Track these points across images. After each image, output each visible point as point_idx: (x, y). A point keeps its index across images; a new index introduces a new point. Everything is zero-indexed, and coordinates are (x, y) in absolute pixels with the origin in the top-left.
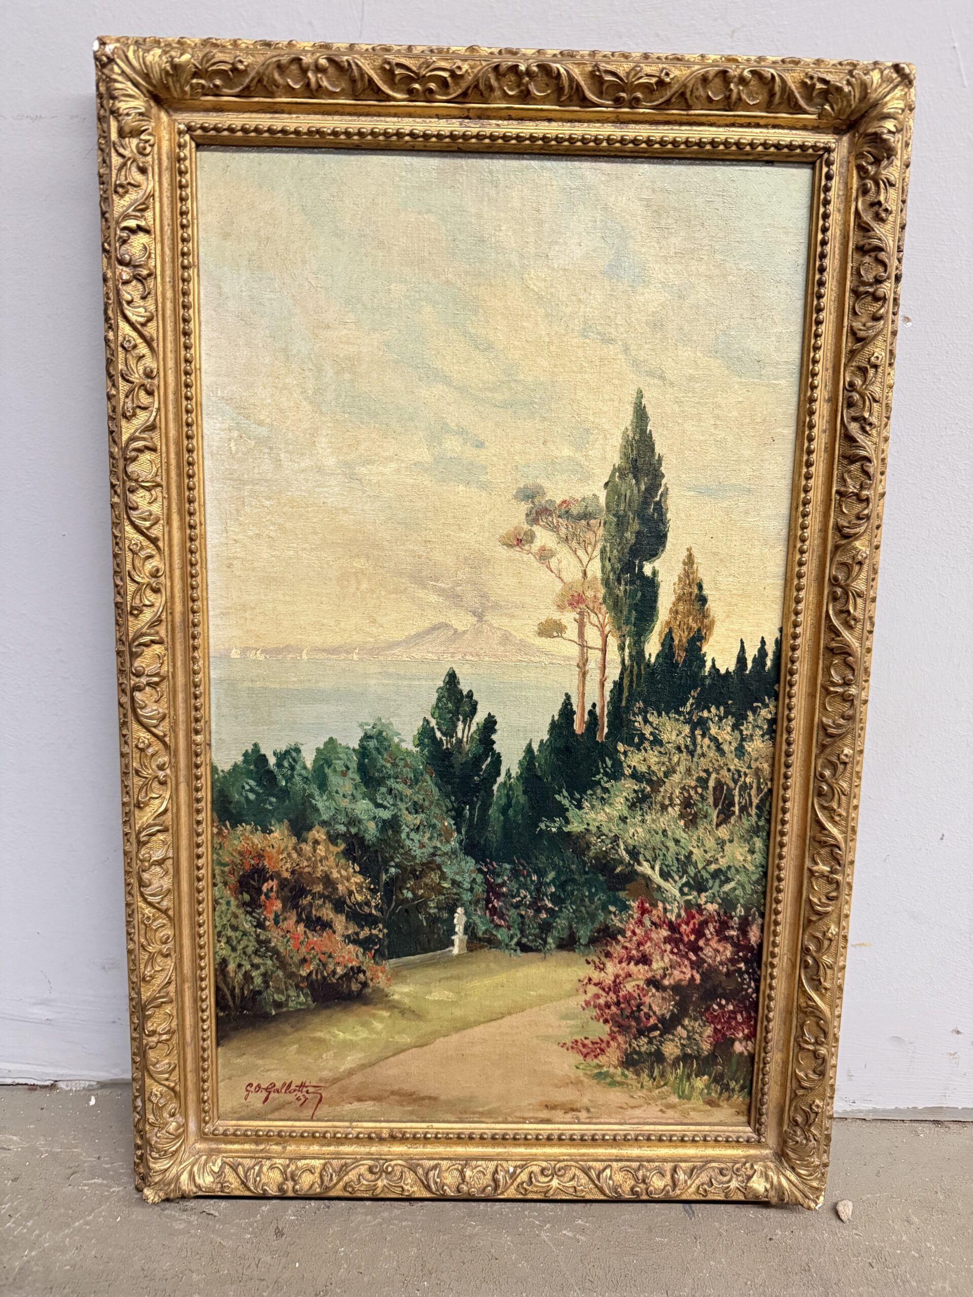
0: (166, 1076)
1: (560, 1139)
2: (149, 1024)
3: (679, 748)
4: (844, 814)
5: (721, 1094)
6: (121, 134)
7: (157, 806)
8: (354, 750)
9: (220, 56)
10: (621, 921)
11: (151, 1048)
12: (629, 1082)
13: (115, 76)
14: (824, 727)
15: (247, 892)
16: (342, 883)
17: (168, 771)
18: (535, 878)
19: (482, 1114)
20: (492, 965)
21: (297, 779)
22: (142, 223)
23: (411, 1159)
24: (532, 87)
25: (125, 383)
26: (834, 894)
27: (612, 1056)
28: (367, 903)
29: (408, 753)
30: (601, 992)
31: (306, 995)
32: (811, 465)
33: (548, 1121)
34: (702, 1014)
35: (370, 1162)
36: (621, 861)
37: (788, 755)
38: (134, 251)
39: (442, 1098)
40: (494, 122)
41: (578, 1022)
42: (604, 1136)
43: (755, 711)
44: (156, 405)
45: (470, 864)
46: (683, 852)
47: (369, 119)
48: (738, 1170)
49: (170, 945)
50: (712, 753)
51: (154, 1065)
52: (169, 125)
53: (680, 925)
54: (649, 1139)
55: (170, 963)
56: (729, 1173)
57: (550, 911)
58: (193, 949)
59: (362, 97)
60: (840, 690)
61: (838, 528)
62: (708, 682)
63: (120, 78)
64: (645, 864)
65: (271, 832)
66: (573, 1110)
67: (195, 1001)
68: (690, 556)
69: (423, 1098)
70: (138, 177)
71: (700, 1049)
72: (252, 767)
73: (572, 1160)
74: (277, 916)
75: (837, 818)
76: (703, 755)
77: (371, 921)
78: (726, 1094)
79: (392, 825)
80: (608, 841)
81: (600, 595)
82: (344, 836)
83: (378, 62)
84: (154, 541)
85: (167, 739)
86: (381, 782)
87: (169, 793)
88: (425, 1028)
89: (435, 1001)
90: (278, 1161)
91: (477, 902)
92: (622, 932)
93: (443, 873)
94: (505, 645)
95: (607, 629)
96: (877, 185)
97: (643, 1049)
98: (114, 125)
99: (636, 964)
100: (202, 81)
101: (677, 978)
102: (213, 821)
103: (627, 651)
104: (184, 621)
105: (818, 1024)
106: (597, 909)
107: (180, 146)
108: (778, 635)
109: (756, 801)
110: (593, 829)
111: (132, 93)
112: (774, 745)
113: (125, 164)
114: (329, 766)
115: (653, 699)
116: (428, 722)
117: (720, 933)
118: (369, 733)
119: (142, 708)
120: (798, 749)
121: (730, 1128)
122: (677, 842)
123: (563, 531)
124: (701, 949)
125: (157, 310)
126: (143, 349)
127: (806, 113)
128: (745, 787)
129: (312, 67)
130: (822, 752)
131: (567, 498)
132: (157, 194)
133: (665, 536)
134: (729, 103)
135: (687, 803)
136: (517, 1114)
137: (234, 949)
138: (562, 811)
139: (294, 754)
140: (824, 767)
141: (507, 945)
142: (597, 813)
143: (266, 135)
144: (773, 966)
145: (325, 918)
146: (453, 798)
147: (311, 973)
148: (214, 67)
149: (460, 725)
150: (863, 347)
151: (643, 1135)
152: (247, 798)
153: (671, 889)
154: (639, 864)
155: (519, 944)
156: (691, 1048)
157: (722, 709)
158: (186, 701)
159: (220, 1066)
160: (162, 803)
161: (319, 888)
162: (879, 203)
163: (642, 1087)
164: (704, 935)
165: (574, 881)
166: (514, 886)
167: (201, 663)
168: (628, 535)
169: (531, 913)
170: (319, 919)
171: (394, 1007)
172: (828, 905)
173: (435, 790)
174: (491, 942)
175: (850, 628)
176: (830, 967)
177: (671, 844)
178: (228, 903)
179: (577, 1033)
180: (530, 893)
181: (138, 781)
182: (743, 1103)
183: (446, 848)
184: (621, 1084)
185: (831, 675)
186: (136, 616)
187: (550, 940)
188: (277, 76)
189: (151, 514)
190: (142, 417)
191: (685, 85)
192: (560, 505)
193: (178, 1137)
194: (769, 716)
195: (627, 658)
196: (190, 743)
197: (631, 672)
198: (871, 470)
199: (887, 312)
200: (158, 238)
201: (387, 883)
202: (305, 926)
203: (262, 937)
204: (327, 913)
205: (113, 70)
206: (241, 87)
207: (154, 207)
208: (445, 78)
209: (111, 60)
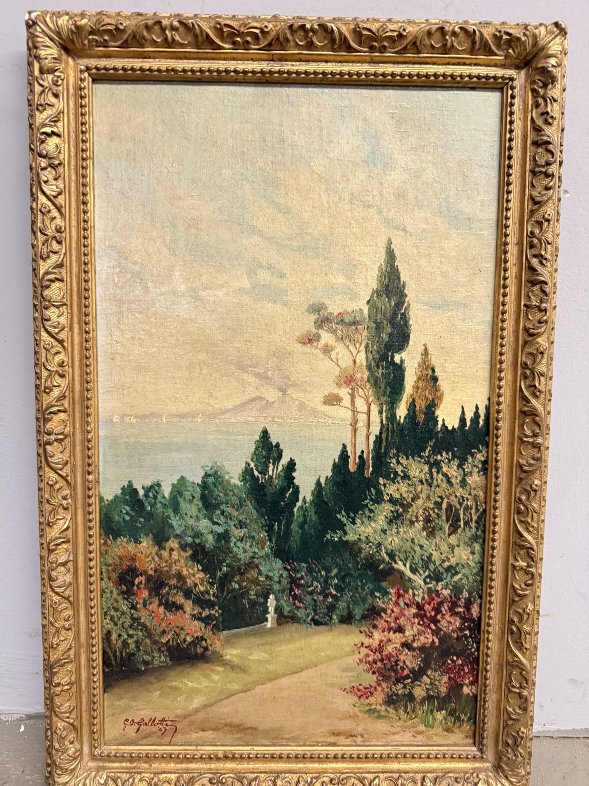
0: (67, 715)
1: (343, 757)
2: (56, 678)
3: (421, 482)
4: (536, 526)
5: (454, 723)
6: (42, 72)
7: (62, 525)
8: (198, 484)
9: (107, 20)
10: (383, 603)
11: (56, 695)
12: (390, 715)
13: (37, 34)
14: (520, 466)
15: (125, 585)
16: (190, 578)
17: (70, 500)
18: (323, 573)
19: (288, 739)
20: (295, 635)
21: (159, 505)
22: (55, 130)
23: (239, 773)
24: (315, 40)
25: (42, 236)
26: (530, 582)
27: (379, 697)
28: (207, 592)
29: (235, 486)
30: (370, 652)
31: (165, 656)
32: (507, 287)
33: (335, 744)
34: (440, 667)
35: (210, 776)
36: (383, 561)
37: (496, 485)
38: (49, 148)
39: (261, 728)
40: (290, 63)
41: (355, 674)
42: (373, 754)
43: (472, 455)
44: (64, 251)
45: (278, 564)
46: (426, 554)
47: (207, 61)
48: (468, 778)
49: (71, 622)
50: (444, 485)
51: (59, 708)
52: (74, 67)
53: (424, 605)
54: (405, 757)
55: (71, 635)
56: (462, 781)
57: (334, 597)
58: (87, 624)
59: (202, 47)
60: (531, 440)
61: (526, 330)
62: (440, 435)
63: (41, 35)
64: (400, 562)
65: (141, 542)
66: (351, 736)
67: (88, 661)
68: (426, 350)
69: (248, 729)
70: (53, 100)
71: (439, 692)
72: (127, 497)
73: (352, 773)
74: (145, 601)
75: (531, 529)
76: (438, 486)
77: (210, 604)
78: (458, 724)
79: (224, 537)
80: (374, 547)
81: (365, 377)
82: (191, 545)
83: (213, 24)
84: (61, 342)
85: (69, 478)
86: (216, 506)
87: (70, 515)
88: (248, 679)
89: (255, 660)
90: (146, 775)
91: (283, 591)
92: (384, 610)
93: (260, 570)
95: (371, 399)
96: (546, 101)
97: (400, 692)
98: (36, 66)
99: (394, 633)
100: (96, 37)
101: (423, 642)
102: (100, 535)
103: (384, 414)
104: (81, 396)
105: (521, 674)
106: (366, 595)
107: (81, 80)
108: (487, 403)
109: (475, 518)
110: (364, 539)
111: (49, 44)
112: (486, 478)
113: (43, 91)
114: (181, 497)
115: (403, 447)
116: (249, 465)
117: (451, 609)
118: (208, 473)
119: (51, 457)
120: (503, 481)
121: (462, 748)
122: (421, 547)
123: (339, 333)
124: (439, 621)
125: (65, 188)
126: (55, 213)
127: (496, 55)
128: (467, 508)
129: (169, 27)
130: (519, 483)
131: (342, 311)
132: (66, 111)
133: (409, 336)
134: (446, 49)
135: (428, 520)
136: (313, 739)
137: (116, 624)
138: (342, 526)
139: (157, 488)
140: (521, 493)
141: (305, 621)
142: (366, 527)
143: (139, 72)
144: (489, 633)
145: (178, 603)
146: (266, 517)
147: (169, 640)
148: (104, 28)
149: (271, 467)
150: (539, 208)
151: (401, 754)
152: (124, 518)
153: (418, 580)
154: (396, 563)
155: (313, 620)
156: (434, 692)
157: (450, 454)
158: (82, 452)
159: (105, 707)
160: (65, 523)
161: (174, 582)
162: (547, 113)
163: (400, 719)
164: (441, 611)
165: (351, 575)
166: (309, 579)
167: (92, 425)
168: (383, 335)
169: (321, 598)
170: (174, 603)
171: (227, 664)
172: (526, 590)
173: (254, 512)
174: (294, 619)
175: (537, 397)
176: (529, 634)
177: (417, 548)
178: (111, 592)
179: (354, 681)
180: (320, 584)
181: (48, 508)
182: (470, 729)
183: (262, 553)
184: (385, 717)
185: (524, 430)
186: (48, 393)
187: (334, 617)
188: (145, 33)
189: (59, 324)
190: (54, 258)
191: (416, 37)
192: (337, 316)
193: (75, 759)
194: (483, 459)
195: (384, 419)
196: (85, 480)
197: (388, 429)
198: (547, 290)
199: (555, 184)
200: (66, 140)
201: (221, 578)
202: (165, 608)
203: (135, 616)
204: (180, 599)
205: (36, 30)
206: (122, 41)
207: (63, 120)
208: (257, 34)
209: (35, 23)
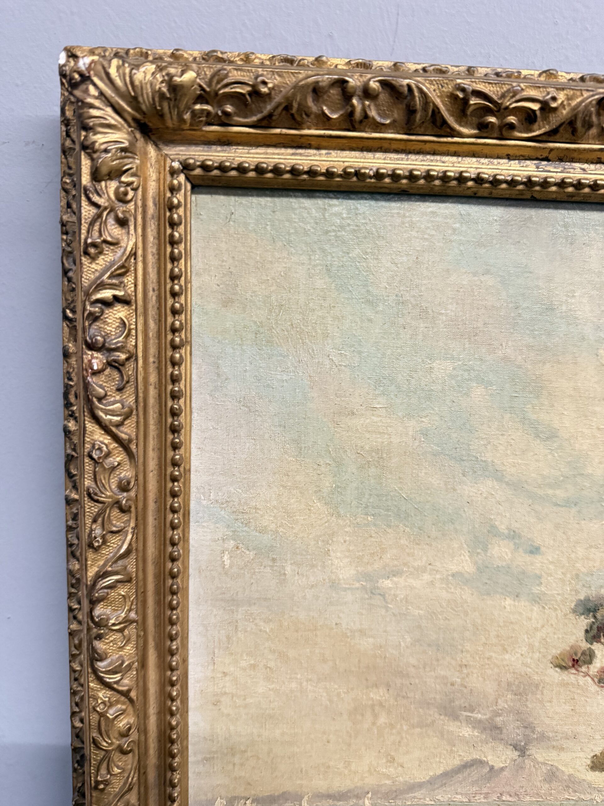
6: (96, 176)
9: (235, 75)
13: (89, 100)
22: (120, 293)
25: (92, 504)
38: (108, 329)
40: (577, 165)
44: (132, 524)
47: (421, 157)
52: (157, 161)
59: (419, 130)
63: (97, 103)
70: (117, 232)
83: (449, 88)
84: (125, 693)
94: (550, 782)
98: (86, 164)
100: (208, 107)
104: (160, 782)
107: (173, 190)
111: (113, 122)
113: (99, 216)
125: (137, 404)
126: (119, 457)
129: (359, 92)
143: (287, 176)
148: (227, 90)
188: (310, 102)
189: (122, 665)
190: (114, 544)
200: (140, 309)
205: (86, 91)
206: (259, 116)
207: (136, 270)
208: (534, 111)
209: (85, 78)
